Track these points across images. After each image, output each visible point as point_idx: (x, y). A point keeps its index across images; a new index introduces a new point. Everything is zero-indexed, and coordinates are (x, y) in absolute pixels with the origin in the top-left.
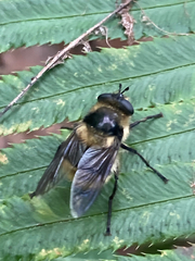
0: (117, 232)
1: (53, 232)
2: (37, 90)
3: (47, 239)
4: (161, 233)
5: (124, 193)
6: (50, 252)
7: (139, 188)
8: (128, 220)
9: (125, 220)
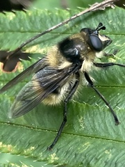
0: (58, 150)
1: (16, 132)
2: (77, 26)
3: (8, 135)
4: (88, 164)
5: (80, 121)
6: (5, 146)
7: (94, 122)
8: (71, 144)
9: (69, 143)
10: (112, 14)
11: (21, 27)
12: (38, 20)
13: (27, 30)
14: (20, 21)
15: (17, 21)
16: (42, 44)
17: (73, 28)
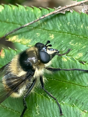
10: (70, 17)
11: (7, 18)
12: (19, 14)
13: (11, 21)
14: (7, 13)
15: (5, 13)
16: (20, 35)
17: (43, 24)
